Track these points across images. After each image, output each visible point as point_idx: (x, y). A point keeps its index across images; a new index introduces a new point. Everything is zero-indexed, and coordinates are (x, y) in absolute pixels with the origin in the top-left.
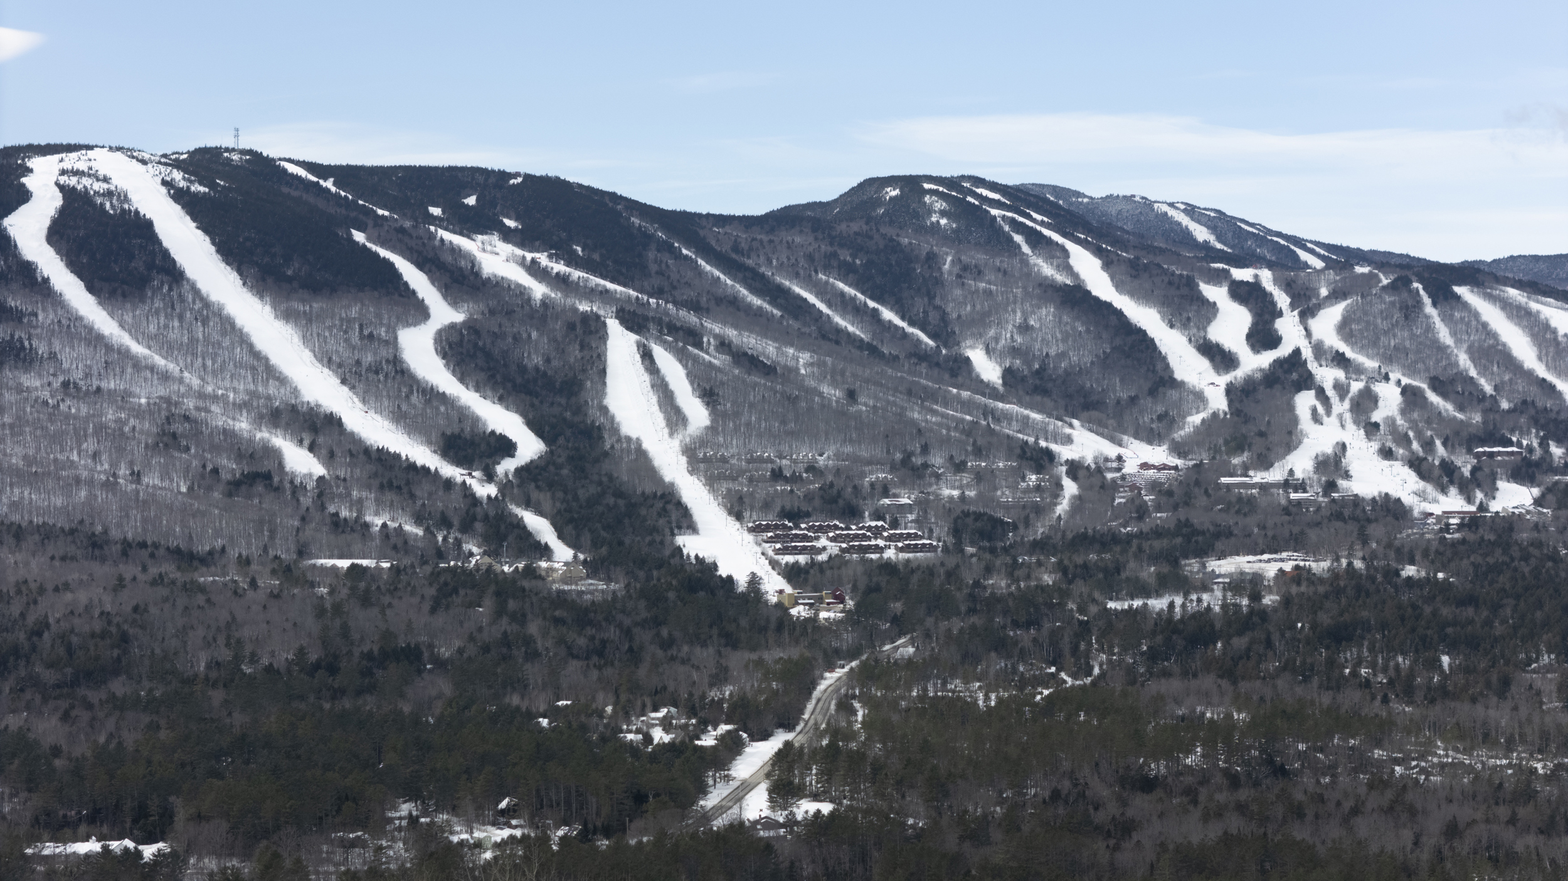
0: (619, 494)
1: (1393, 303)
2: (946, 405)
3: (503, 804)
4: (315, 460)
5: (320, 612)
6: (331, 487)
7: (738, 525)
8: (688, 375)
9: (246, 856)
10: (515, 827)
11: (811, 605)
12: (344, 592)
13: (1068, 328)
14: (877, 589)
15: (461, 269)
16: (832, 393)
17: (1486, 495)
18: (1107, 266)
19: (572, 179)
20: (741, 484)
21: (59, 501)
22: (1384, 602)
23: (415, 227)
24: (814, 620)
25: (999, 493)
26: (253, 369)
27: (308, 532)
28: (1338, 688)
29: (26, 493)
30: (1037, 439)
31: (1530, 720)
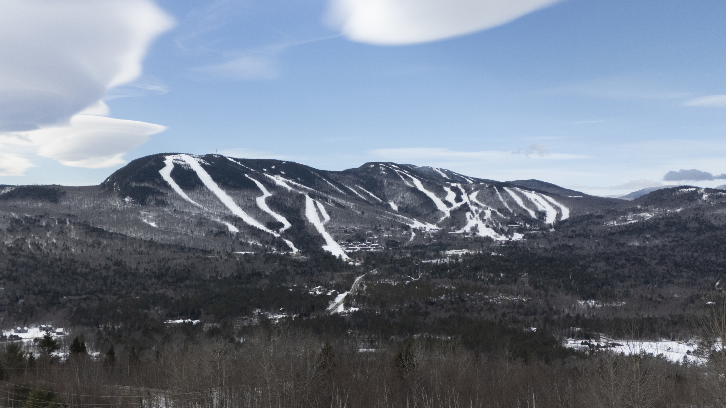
0: (309, 236)
1: (489, 191)
2: (385, 215)
3: (281, 309)
4: (236, 228)
5: (237, 264)
6: (240, 235)
7: (336, 243)
8: (325, 208)
9: (218, 323)
10: (284, 315)
11: (354, 262)
12: (243, 259)
13: (413, 197)
14: (369, 258)
15: (271, 183)
16: (358, 212)
17: (511, 236)
18: (422, 183)
19: (297, 162)
20: (337, 234)
21: (173, 238)
22: (487, 261)
23: (260, 173)
24: (354, 265)
25: (397, 236)
26: (221, 207)
27: (235, 245)
28: (477, 281)
29: (165, 236)
30: (406, 223)
31: (522, 289)
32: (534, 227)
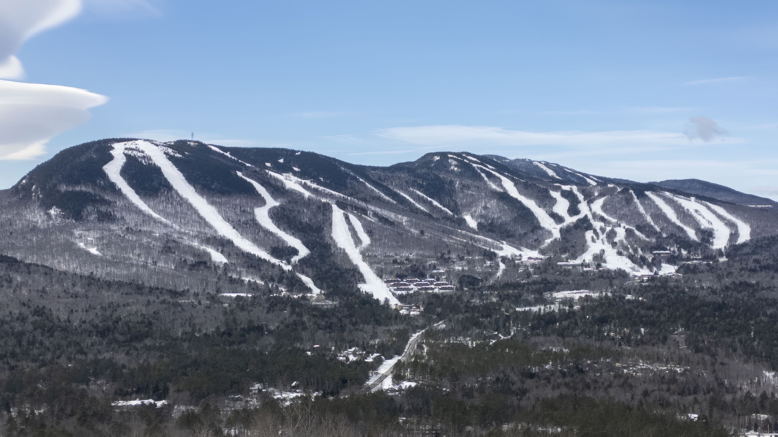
0: (337, 269)
1: (622, 198)
2: (457, 236)
3: (294, 384)
4: (223, 257)
5: (225, 313)
6: (229, 267)
7: (380, 280)
8: (362, 225)
9: (196, 405)
10: (298, 392)
11: (407, 309)
12: (234, 306)
13: (502, 207)
14: (432, 303)
15: (278, 186)
16: (415, 232)
17: (657, 269)
18: (516, 185)
20: (382, 265)
21: (125, 272)
22: (619, 308)
23: (261, 170)
24: (409, 315)
25: (476, 268)
26: (199, 223)
27: (221, 283)
28: (602, 340)
29: (112, 269)
30: (490, 248)
31: (674, 353)
32: (695, 254)
